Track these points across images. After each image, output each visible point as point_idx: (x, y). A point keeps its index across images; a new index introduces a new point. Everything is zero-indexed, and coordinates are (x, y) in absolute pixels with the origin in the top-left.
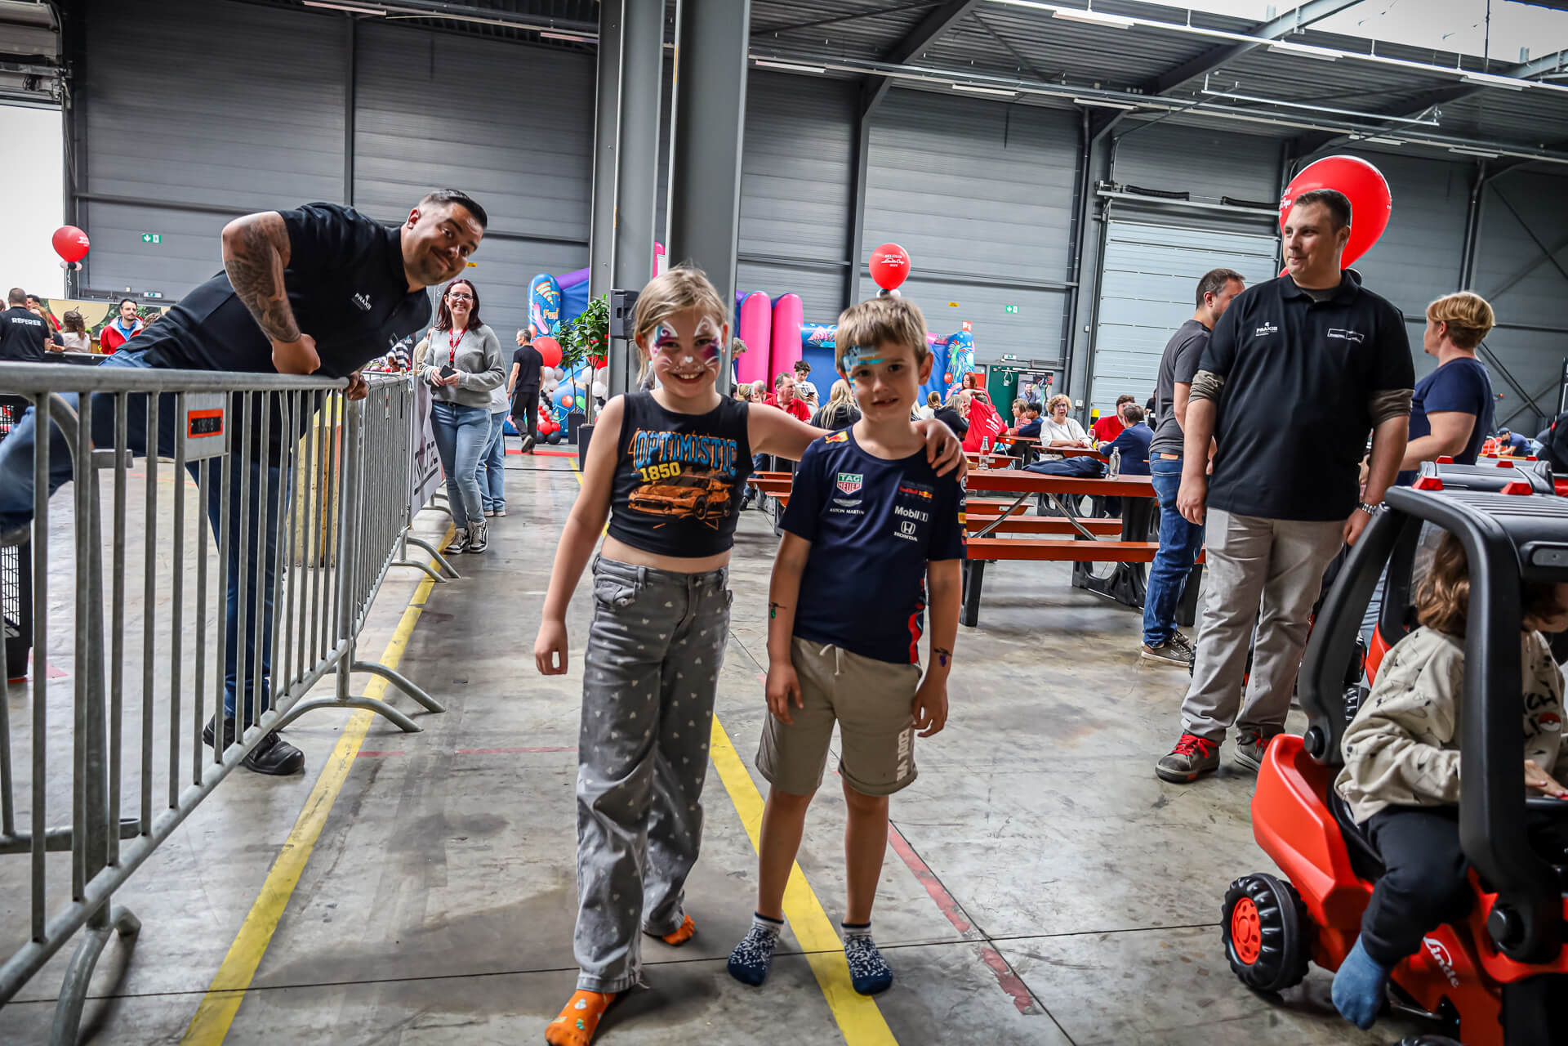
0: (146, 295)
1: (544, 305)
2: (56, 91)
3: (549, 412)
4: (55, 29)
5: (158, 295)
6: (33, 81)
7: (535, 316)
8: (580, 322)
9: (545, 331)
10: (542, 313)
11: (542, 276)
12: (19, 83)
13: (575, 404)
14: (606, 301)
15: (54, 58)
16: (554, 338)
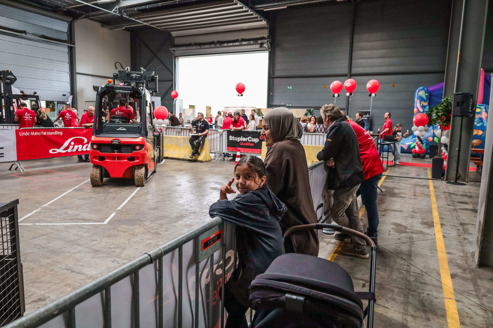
0: (287, 105)
1: (421, 99)
2: (267, 47)
3: (421, 145)
4: (268, 28)
5: (291, 105)
6: (261, 45)
7: (418, 104)
8: (437, 109)
9: (421, 110)
10: (420, 103)
11: (421, 88)
12: (258, 46)
13: (433, 141)
14: (451, 98)
15: (266, 37)
16: (425, 113)
